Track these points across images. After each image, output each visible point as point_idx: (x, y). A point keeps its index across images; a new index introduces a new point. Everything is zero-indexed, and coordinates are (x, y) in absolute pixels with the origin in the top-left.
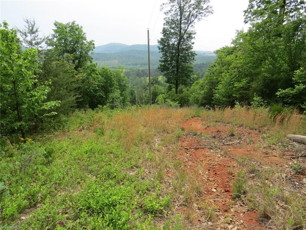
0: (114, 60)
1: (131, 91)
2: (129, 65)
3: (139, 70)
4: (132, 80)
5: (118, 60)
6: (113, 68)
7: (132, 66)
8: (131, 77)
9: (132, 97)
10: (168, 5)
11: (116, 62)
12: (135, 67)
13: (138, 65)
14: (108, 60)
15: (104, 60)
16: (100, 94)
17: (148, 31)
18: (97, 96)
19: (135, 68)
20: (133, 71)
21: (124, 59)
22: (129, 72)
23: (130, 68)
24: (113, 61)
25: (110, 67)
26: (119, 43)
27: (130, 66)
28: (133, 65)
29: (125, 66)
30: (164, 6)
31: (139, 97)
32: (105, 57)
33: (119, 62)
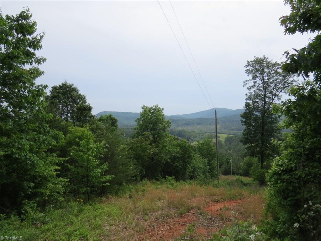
1: (227, 159)
4: (234, 146)
7: (236, 131)
8: (233, 144)
9: (227, 166)
10: (251, 82)
12: (239, 133)
15: (207, 125)
16: (177, 165)
17: (216, 112)
18: (174, 166)
20: (236, 137)
21: (227, 124)
22: (232, 138)
23: (233, 133)
25: (212, 131)
26: (223, 108)
27: (233, 131)
30: (247, 82)
31: (235, 166)
32: (207, 122)
33: (222, 127)
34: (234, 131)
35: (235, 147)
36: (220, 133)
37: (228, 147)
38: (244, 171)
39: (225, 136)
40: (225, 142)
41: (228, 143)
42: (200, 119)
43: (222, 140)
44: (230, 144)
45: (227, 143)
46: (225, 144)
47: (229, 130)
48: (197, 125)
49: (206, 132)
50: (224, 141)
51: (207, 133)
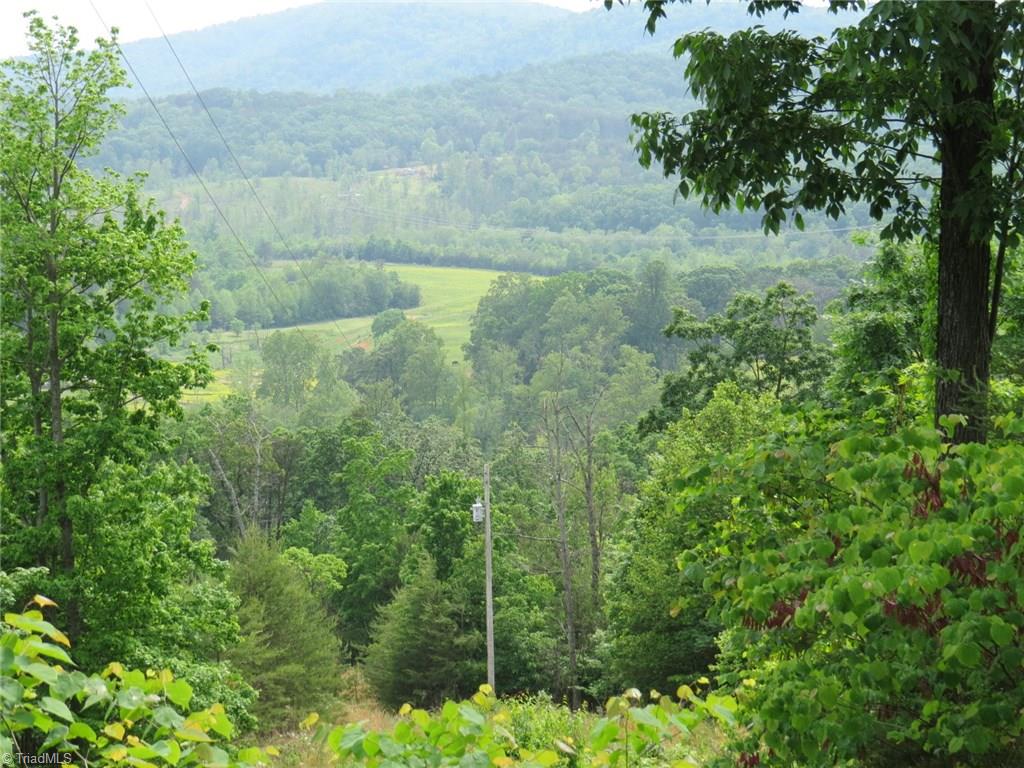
0: (392, 173)
2: (560, 220)
3: (655, 277)
5: (431, 171)
6: (368, 254)
7: (598, 235)
8: (559, 362)
11: (413, 191)
12: (624, 252)
13: (664, 227)
14: (318, 163)
15: (277, 169)
19: (622, 261)
20: (591, 289)
21: (503, 159)
22: (547, 299)
24: (380, 176)
25: (336, 241)
27: (567, 235)
28: (603, 224)
29: (515, 233)
31: (542, 584)
32: (289, 140)
33: (447, 191)
34: (574, 235)
35: (584, 395)
36: (426, 260)
37: (508, 397)
38: (638, 628)
39: (477, 284)
40: (473, 351)
41: (503, 356)
42: (203, 100)
43: (440, 328)
44: (529, 368)
45: (497, 356)
46: (477, 369)
47: (527, 220)
48: (176, 173)
49: (265, 252)
50: (466, 337)
51: (283, 255)
